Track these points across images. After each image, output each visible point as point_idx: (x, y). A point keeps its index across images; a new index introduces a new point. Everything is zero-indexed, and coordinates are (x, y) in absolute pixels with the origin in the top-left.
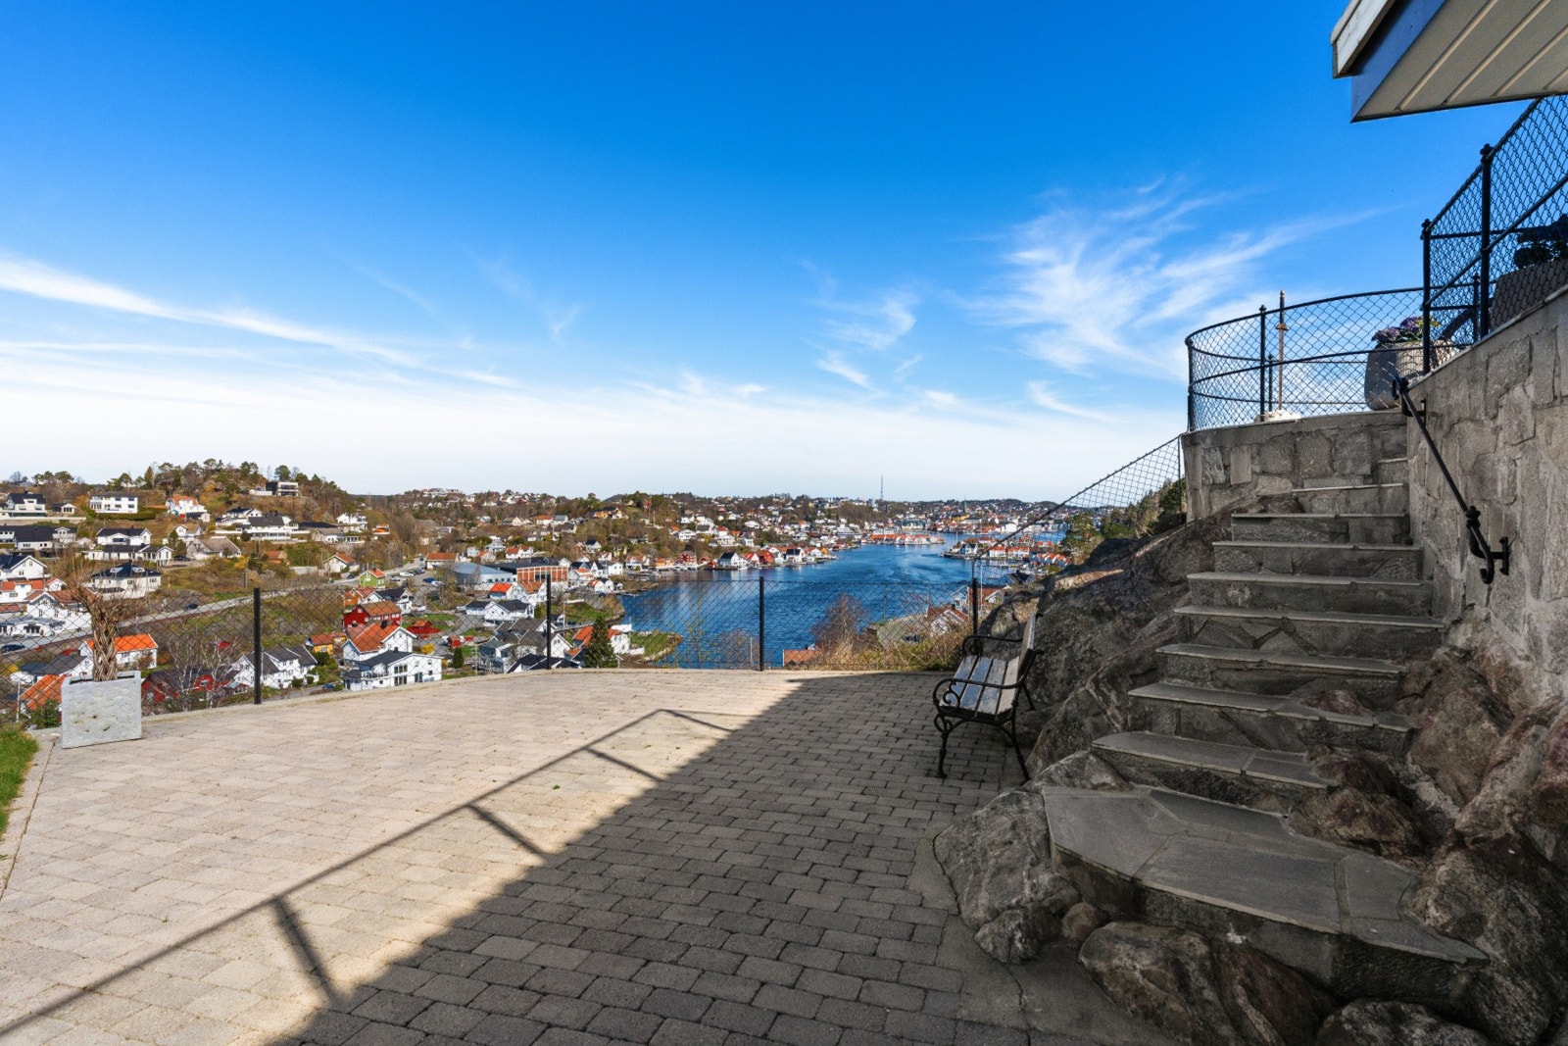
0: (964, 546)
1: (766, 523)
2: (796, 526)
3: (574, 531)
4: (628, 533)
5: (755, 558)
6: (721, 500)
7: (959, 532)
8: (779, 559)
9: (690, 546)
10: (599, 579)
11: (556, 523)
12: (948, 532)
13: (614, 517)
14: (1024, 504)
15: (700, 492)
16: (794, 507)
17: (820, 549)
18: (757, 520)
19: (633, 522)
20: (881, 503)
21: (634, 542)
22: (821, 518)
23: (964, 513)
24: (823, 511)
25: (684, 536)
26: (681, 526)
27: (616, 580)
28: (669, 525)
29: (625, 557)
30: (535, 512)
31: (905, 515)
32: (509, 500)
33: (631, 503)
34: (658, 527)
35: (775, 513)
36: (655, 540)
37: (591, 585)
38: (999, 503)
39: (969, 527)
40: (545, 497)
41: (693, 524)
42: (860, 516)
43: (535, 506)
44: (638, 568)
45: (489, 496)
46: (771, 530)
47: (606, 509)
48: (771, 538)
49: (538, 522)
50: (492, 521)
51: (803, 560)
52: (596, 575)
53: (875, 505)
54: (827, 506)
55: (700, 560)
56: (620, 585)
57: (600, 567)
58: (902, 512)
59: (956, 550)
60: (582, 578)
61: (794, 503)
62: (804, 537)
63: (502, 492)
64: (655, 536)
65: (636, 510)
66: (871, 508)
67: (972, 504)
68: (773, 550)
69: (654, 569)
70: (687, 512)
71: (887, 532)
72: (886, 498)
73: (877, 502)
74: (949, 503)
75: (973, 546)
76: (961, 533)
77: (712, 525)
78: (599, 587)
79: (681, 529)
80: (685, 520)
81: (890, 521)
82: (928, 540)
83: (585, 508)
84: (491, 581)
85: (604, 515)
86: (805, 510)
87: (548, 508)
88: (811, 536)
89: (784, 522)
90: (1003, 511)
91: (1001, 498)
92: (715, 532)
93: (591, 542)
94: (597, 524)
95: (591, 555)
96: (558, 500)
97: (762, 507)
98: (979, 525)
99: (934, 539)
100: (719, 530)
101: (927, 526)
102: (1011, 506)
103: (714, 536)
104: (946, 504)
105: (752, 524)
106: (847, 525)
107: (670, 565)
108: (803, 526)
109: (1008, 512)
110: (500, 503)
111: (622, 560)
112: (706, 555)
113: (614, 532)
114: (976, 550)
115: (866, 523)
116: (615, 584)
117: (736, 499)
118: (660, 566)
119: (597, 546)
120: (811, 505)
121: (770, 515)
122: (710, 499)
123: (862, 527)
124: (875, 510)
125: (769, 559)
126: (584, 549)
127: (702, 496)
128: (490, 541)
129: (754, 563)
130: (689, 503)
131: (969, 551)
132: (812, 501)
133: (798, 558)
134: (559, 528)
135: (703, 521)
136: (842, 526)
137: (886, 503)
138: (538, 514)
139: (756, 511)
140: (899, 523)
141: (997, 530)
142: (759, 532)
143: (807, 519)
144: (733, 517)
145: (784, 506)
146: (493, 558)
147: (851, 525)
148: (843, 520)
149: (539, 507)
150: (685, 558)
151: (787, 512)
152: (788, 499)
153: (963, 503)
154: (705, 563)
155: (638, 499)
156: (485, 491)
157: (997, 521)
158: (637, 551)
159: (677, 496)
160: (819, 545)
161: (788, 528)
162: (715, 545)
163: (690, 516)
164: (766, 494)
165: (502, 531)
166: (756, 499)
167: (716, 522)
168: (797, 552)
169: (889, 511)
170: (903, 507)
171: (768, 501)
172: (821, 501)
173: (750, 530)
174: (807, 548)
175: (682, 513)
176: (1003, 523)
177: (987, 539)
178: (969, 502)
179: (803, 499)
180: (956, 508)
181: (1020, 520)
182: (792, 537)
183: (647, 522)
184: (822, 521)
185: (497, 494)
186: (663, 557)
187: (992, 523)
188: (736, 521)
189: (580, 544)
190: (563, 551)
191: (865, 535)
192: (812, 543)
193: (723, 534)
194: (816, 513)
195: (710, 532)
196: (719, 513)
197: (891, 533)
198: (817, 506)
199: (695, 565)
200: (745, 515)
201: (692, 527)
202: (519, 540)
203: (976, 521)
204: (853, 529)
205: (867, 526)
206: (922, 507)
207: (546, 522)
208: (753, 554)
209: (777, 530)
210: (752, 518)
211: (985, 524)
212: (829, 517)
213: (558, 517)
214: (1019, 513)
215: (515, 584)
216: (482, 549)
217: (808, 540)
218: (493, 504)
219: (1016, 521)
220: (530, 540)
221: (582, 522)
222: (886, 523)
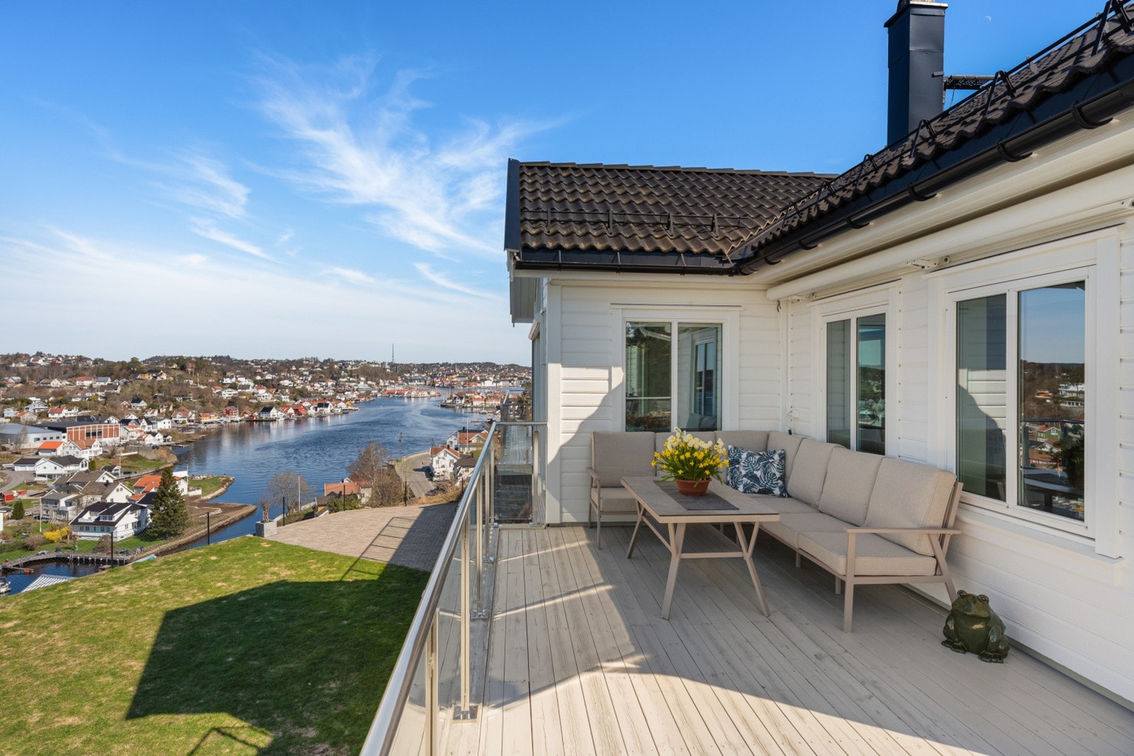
0: (455, 398)
1: (298, 382)
2: (324, 384)
3: (118, 390)
4: (173, 392)
5: (291, 411)
6: (257, 362)
7: (451, 386)
8: (312, 411)
9: (232, 402)
10: (148, 433)
11: (98, 384)
12: (444, 387)
13: (159, 379)
14: (498, 366)
15: (236, 356)
16: (322, 368)
17: (345, 401)
18: (290, 379)
19: (178, 383)
20: (392, 365)
21: (179, 399)
22: (344, 377)
23: (455, 373)
24: (346, 371)
25: (227, 394)
26: (224, 386)
27: (165, 434)
28: (212, 385)
29: (171, 413)
30: (70, 372)
31: (411, 374)
32: (41, 362)
33: (175, 366)
34: (202, 387)
35: (305, 373)
36: (200, 397)
37: (140, 439)
38: (480, 365)
39: (459, 383)
40: (81, 359)
41: (235, 384)
42: (376, 375)
43: (73, 368)
44: (184, 422)
45: (17, 357)
46: (304, 388)
47: (150, 372)
48: (303, 394)
49: (78, 383)
50: (23, 382)
51: (331, 411)
52: (146, 430)
53: (388, 367)
54: (349, 368)
55: (241, 413)
56: (169, 437)
57: (149, 422)
58: (409, 372)
59: (449, 401)
60: (131, 433)
61: (322, 365)
62: (331, 393)
63: (32, 353)
64: (201, 395)
65: (180, 373)
66: (385, 369)
67: (461, 366)
68: (306, 404)
69: (200, 422)
70: (229, 374)
71: (397, 388)
72: (396, 361)
73: (389, 364)
74: (444, 365)
75: (461, 398)
76: (453, 388)
77: (252, 384)
78: (150, 440)
79: (224, 389)
80: (227, 381)
81: (400, 379)
82: (429, 393)
83: (130, 370)
84: (38, 439)
85: (149, 377)
86: (331, 370)
87: (85, 369)
88: (337, 392)
89: (313, 381)
90: (483, 371)
91: (481, 362)
92: (255, 390)
93: (137, 400)
94: (142, 385)
95: (137, 412)
96: (96, 362)
97: (294, 368)
98: (466, 381)
99: (433, 393)
100: (258, 389)
101: (428, 382)
102: (488, 368)
103: (253, 394)
104: (442, 366)
105: (286, 383)
106: (366, 382)
107: (214, 418)
108: (330, 384)
109: (486, 372)
110: (30, 364)
111: (168, 415)
112: (247, 409)
113: (159, 392)
114: (463, 401)
115: (381, 381)
116: (165, 437)
117: (269, 361)
118: (204, 420)
119: (143, 404)
120: (336, 366)
121: (302, 375)
122: (247, 361)
123: (378, 384)
124: (388, 370)
125: (303, 412)
126: (130, 407)
127: (239, 358)
128: (29, 403)
129: (290, 415)
130: (226, 365)
131: (459, 402)
132: (336, 363)
133: (327, 410)
134: (102, 389)
135: (243, 381)
136: (362, 383)
137: (396, 365)
138: (77, 375)
139: (289, 371)
140: (406, 380)
141: (479, 385)
142: (293, 390)
143: (333, 378)
144: (269, 377)
145: (313, 367)
146: (35, 418)
147: (369, 382)
148: (362, 379)
149: (74, 368)
150: (228, 413)
151: (316, 372)
152: (316, 361)
153: (454, 365)
154: (247, 416)
155: (182, 363)
156: (13, 352)
157: (478, 378)
158: (182, 408)
159: (215, 359)
160: (343, 399)
161: (317, 385)
162: (255, 401)
163: (231, 377)
164: (297, 358)
165: (39, 391)
166: (288, 362)
167: (256, 382)
168: (327, 405)
169: (399, 371)
170: (408, 368)
171: (299, 363)
172: (344, 364)
173: (285, 387)
174: (334, 402)
175: (224, 375)
176: (483, 380)
177: (472, 393)
178: (458, 364)
179: (329, 362)
180: (449, 368)
181: (494, 378)
182: (321, 393)
183: (191, 382)
184: (345, 379)
185: (27, 355)
186: (208, 411)
187: (475, 380)
188: (272, 380)
189: (125, 403)
190: (111, 410)
191: (380, 390)
192: (338, 397)
193: (262, 392)
194: (340, 373)
195: (251, 390)
196: (256, 374)
197: (401, 388)
198: (341, 368)
199: (238, 418)
200: (279, 375)
201: (233, 386)
202: (62, 400)
203: (464, 379)
204: (370, 385)
205: (382, 383)
206: (423, 368)
207: (87, 383)
208: (289, 407)
209: (309, 388)
210: (286, 378)
211: (470, 381)
212: (351, 376)
213: (100, 378)
214: (494, 372)
215: (65, 440)
216: (20, 410)
217: (335, 395)
218: (22, 365)
219: (492, 378)
220: (73, 400)
221: (125, 383)
222: (396, 380)
